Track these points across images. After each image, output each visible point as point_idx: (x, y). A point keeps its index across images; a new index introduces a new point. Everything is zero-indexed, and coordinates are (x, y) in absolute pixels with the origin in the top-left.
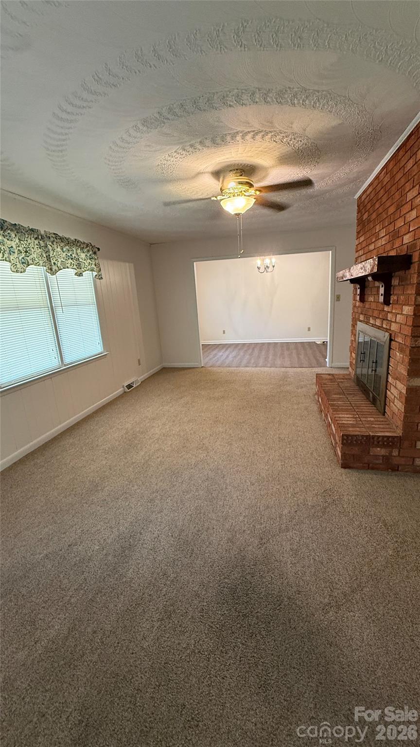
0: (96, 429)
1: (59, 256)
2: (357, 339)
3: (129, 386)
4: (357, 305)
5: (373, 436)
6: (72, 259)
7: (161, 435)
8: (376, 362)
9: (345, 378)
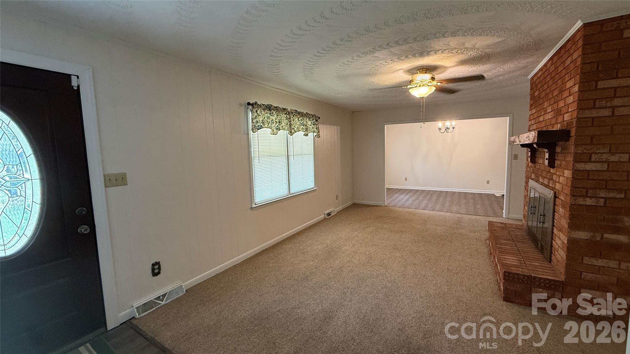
0: (306, 241)
1: (296, 124)
2: (529, 194)
3: (329, 214)
4: (530, 165)
5: (534, 277)
6: (303, 125)
7: (351, 252)
8: (544, 215)
9: (517, 228)
